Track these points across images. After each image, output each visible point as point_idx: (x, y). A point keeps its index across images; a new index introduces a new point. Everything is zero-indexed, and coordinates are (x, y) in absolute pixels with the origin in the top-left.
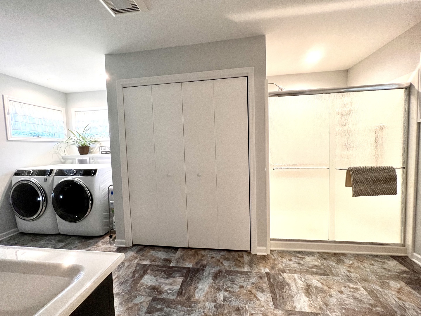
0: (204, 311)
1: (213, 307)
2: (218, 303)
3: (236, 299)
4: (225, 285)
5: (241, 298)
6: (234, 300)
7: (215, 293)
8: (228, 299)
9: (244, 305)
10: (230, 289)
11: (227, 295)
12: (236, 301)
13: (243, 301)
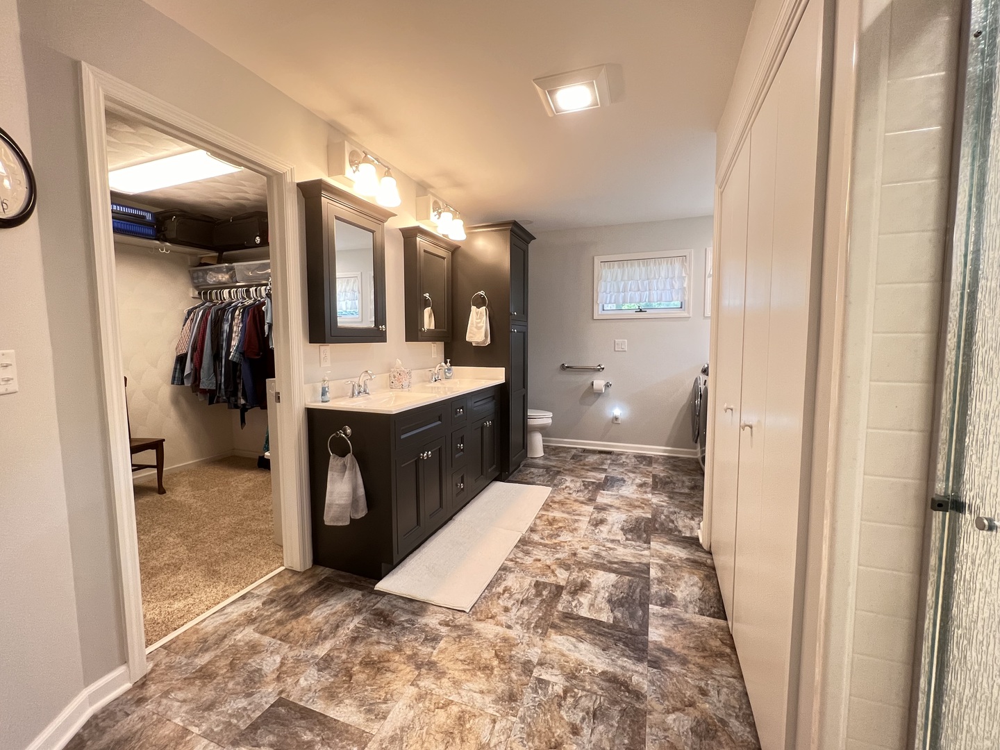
0: (522, 644)
1: (528, 657)
2: (535, 667)
3: (540, 704)
4: (585, 693)
5: (538, 715)
6: (537, 699)
7: (562, 668)
8: (541, 688)
9: (520, 714)
10: (570, 700)
11: (553, 688)
12: (534, 701)
13: (530, 717)
